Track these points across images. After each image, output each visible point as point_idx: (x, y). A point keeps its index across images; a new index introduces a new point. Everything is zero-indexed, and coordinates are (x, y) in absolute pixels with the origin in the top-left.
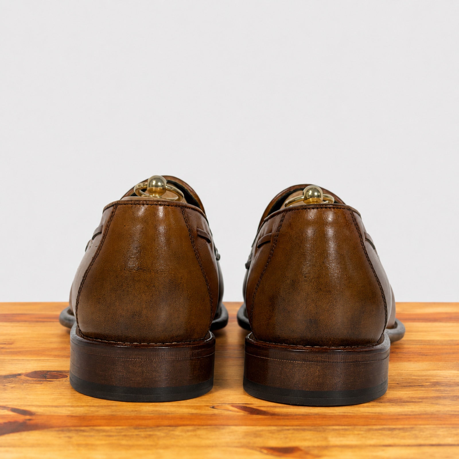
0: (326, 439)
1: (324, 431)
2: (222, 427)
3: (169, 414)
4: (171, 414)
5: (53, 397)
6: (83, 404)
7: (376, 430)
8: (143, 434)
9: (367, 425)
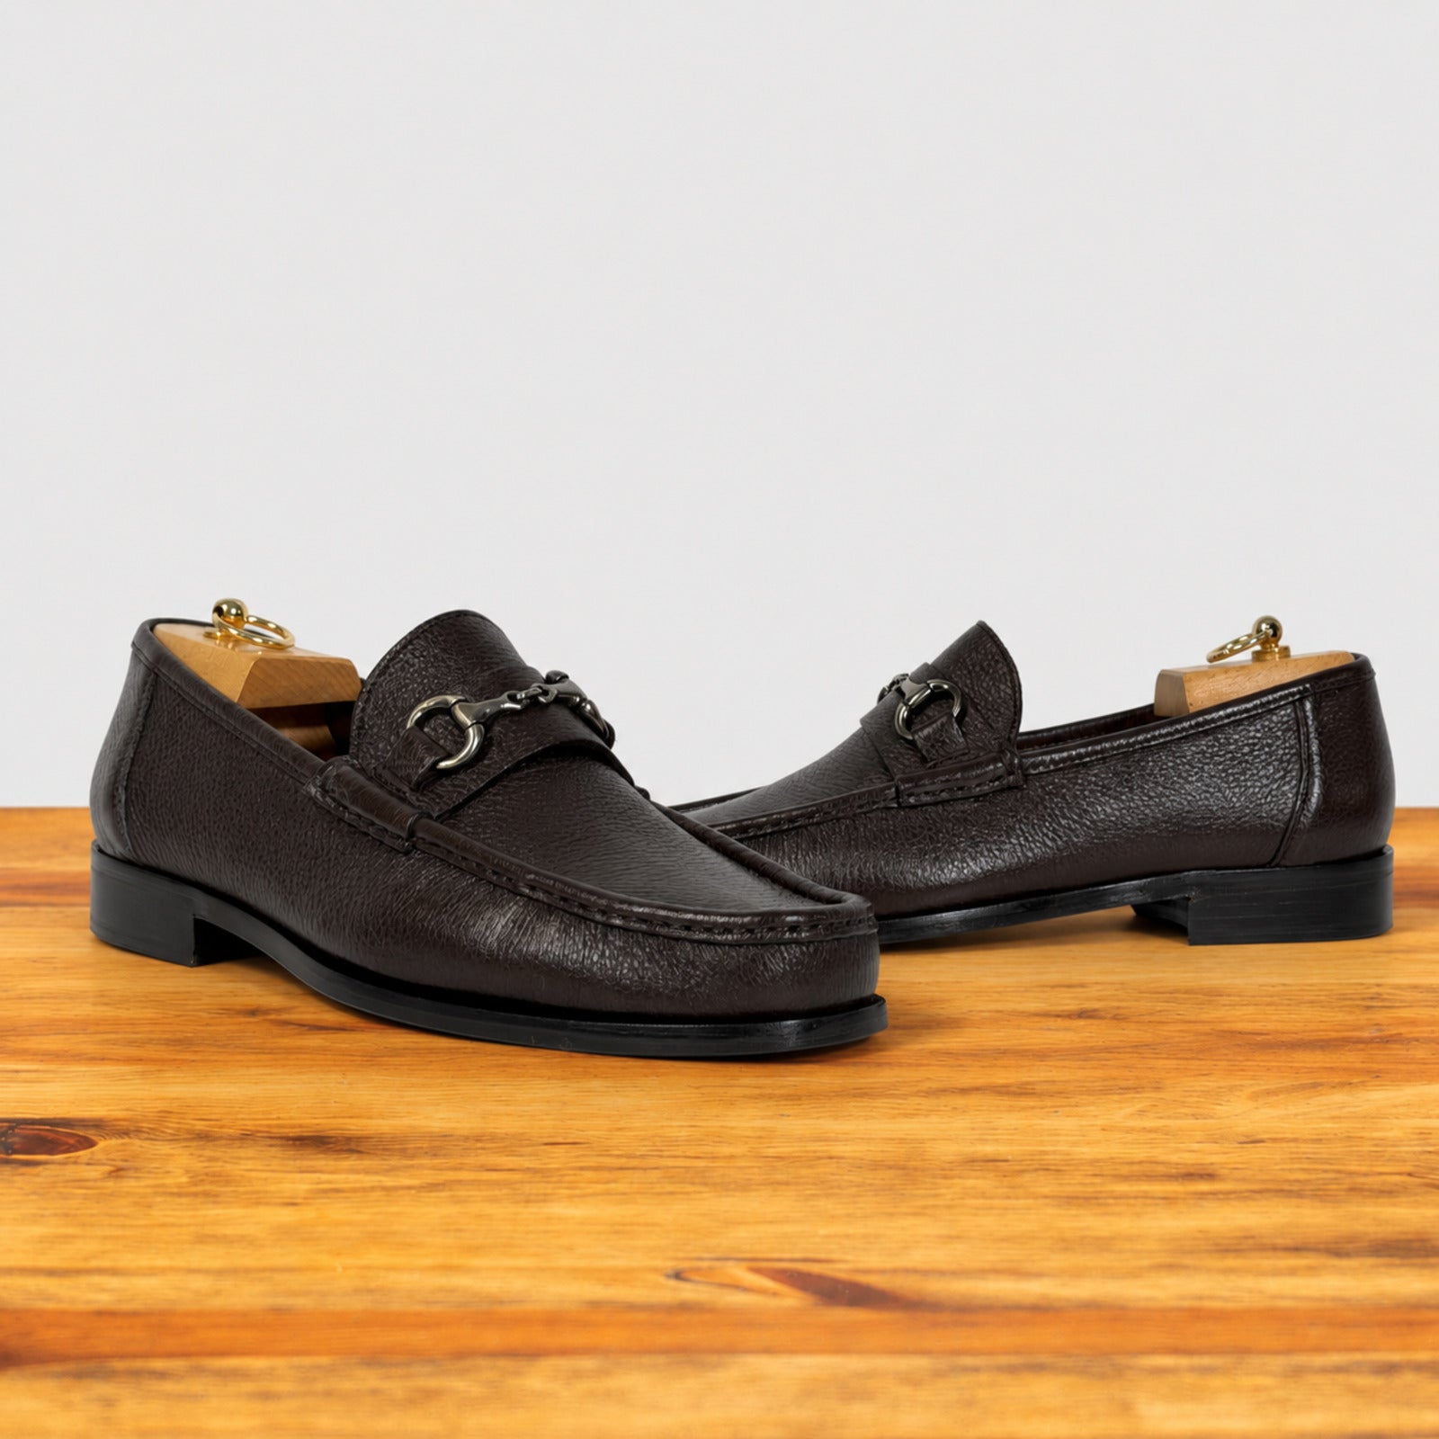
0: (1126, 1408)
1: (1119, 1372)
2: (714, 1358)
3: (501, 1302)
4: (512, 1302)
5: (37, 1230)
6: (161, 1262)
7: (1324, 1370)
8: (395, 1386)
9: (1289, 1351)
